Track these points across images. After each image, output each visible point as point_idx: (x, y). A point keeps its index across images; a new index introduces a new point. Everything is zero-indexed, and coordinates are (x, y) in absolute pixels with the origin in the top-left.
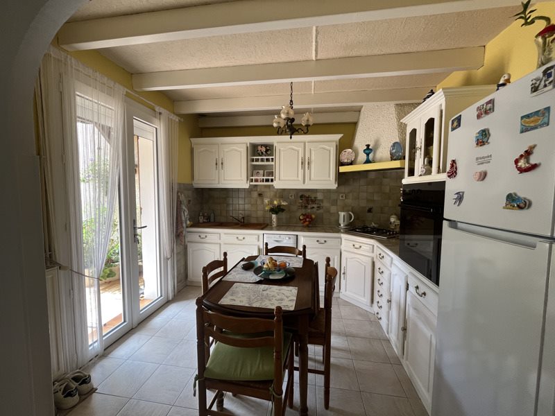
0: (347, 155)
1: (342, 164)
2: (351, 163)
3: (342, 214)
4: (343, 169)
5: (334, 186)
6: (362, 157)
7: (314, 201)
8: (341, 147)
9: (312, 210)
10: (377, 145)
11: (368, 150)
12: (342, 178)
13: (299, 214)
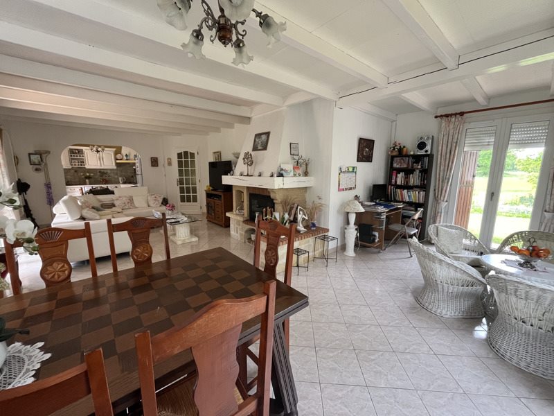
0: (119, 156)
1: (118, 160)
2: (121, 160)
3: (120, 178)
4: (118, 161)
5: (115, 168)
6: (125, 158)
7: (106, 174)
8: (116, 153)
9: (105, 177)
10: (130, 155)
11: (126, 156)
12: (118, 165)
13: (100, 179)
